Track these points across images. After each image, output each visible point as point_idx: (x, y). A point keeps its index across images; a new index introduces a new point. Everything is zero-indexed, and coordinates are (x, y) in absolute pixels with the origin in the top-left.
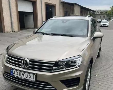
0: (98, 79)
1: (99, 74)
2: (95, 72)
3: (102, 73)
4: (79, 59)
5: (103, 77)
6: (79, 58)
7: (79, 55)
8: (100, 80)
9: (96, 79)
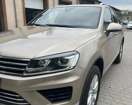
0: (112, 92)
1: (115, 85)
2: (110, 83)
3: (120, 84)
4: (73, 56)
5: (122, 89)
6: (74, 54)
7: (74, 51)
8: (116, 93)
9: (110, 91)
